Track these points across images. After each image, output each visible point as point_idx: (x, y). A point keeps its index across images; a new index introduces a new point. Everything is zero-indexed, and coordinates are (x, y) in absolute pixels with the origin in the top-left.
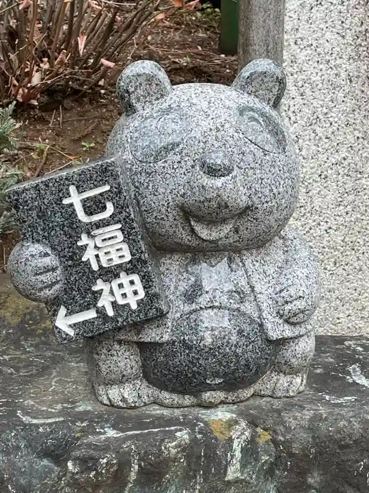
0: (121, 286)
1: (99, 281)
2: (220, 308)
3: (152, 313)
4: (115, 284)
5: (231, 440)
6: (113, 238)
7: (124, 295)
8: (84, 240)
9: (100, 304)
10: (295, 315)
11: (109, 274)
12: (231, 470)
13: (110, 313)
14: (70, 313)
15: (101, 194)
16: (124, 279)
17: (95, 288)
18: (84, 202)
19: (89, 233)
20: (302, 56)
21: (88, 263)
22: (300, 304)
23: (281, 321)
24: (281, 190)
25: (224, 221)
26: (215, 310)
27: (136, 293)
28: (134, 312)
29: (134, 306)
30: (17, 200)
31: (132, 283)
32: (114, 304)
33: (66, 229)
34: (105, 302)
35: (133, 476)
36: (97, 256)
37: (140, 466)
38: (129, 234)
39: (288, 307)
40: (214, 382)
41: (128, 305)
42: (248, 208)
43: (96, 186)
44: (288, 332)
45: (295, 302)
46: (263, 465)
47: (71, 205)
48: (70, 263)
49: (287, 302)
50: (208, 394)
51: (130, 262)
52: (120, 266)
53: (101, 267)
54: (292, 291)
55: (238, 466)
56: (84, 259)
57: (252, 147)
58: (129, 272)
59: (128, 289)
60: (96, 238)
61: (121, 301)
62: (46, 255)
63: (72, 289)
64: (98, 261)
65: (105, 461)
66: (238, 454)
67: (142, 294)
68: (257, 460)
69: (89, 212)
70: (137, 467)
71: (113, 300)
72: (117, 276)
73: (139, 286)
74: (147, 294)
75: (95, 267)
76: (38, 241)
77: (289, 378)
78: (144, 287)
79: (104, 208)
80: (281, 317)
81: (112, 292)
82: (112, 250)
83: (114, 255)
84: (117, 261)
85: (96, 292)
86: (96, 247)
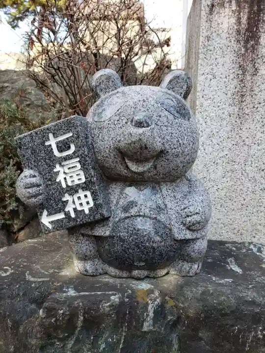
0: (79, 198)
1: (66, 195)
2: (144, 216)
3: (98, 217)
4: (76, 197)
5: (147, 304)
6: (74, 167)
7: (81, 204)
8: (58, 168)
9: (66, 210)
10: (194, 224)
11: (72, 190)
12: (146, 324)
13: (73, 215)
14: (49, 214)
15: (67, 139)
16: (81, 194)
17: (64, 199)
18: (57, 143)
19: (60, 164)
20: (206, 104)
21: (60, 183)
22: (197, 218)
23: (184, 228)
24: (185, 142)
25: (147, 160)
26: (141, 218)
27: (88, 203)
28: (87, 215)
29: (87, 212)
30: (20, 143)
31: (86, 196)
32: (75, 210)
33: (47, 161)
34: (70, 208)
35: (80, 324)
36: (65, 179)
37: (84, 317)
38: (84, 165)
39: (189, 219)
40: (139, 265)
41: (83, 211)
42: (162, 152)
43: (64, 133)
44: (189, 235)
45: (193, 216)
46: (169, 321)
47: (50, 145)
48: (50, 182)
49: (188, 216)
50: (136, 272)
51: (85, 183)
52: (78, 185)
53: (67, 186)
54: (192, 209)
55: (151, 322)
56: (58, 180)
57: (167, 113)
58: (84, 189)
59: (84, 201)
60: (65, 167)
61: (79, 208)
62: (34, 176)
63: (51, 199)
64: (66, 182)
65: (62, 312)
66: (151, 314)
67: (92, 204)
68: (165, 318)
69: (60, 150)
70: (82, 318)
71: (74, 207)
72: (77, 192)
73: (90, 199)
74: (95, 204)
75: (64, 186)
76: (32, 169)
77: (190, 264)
78: (93, 200)
79: (69, 148)
80: (184, 225)
81: (74, 202)
82: (74, 175)
83: (76, 178)
84: (77, 182)
85: (65, 202)
86: (64, 173)
